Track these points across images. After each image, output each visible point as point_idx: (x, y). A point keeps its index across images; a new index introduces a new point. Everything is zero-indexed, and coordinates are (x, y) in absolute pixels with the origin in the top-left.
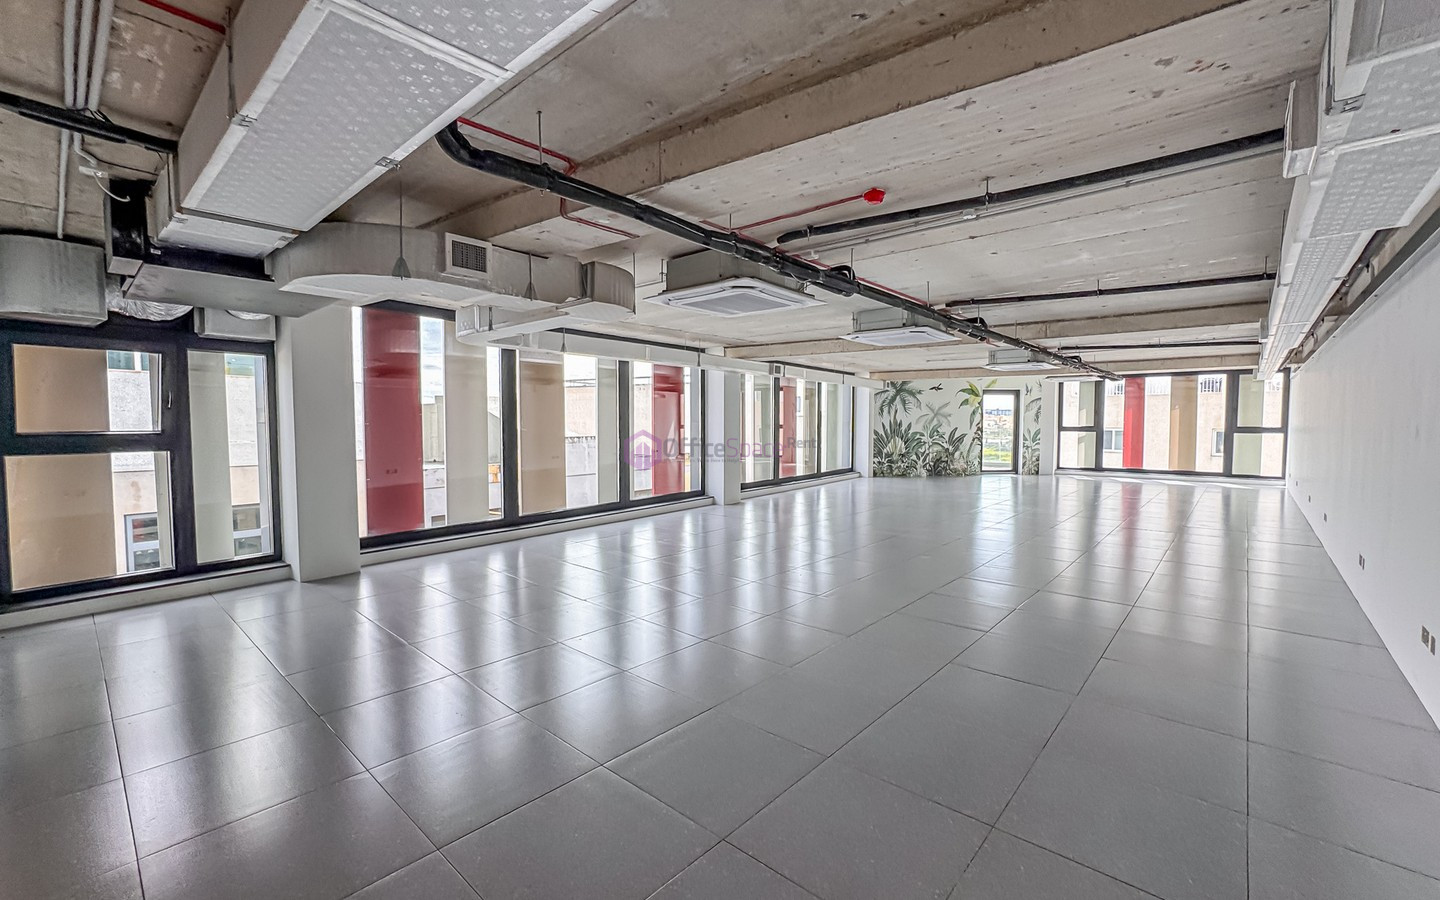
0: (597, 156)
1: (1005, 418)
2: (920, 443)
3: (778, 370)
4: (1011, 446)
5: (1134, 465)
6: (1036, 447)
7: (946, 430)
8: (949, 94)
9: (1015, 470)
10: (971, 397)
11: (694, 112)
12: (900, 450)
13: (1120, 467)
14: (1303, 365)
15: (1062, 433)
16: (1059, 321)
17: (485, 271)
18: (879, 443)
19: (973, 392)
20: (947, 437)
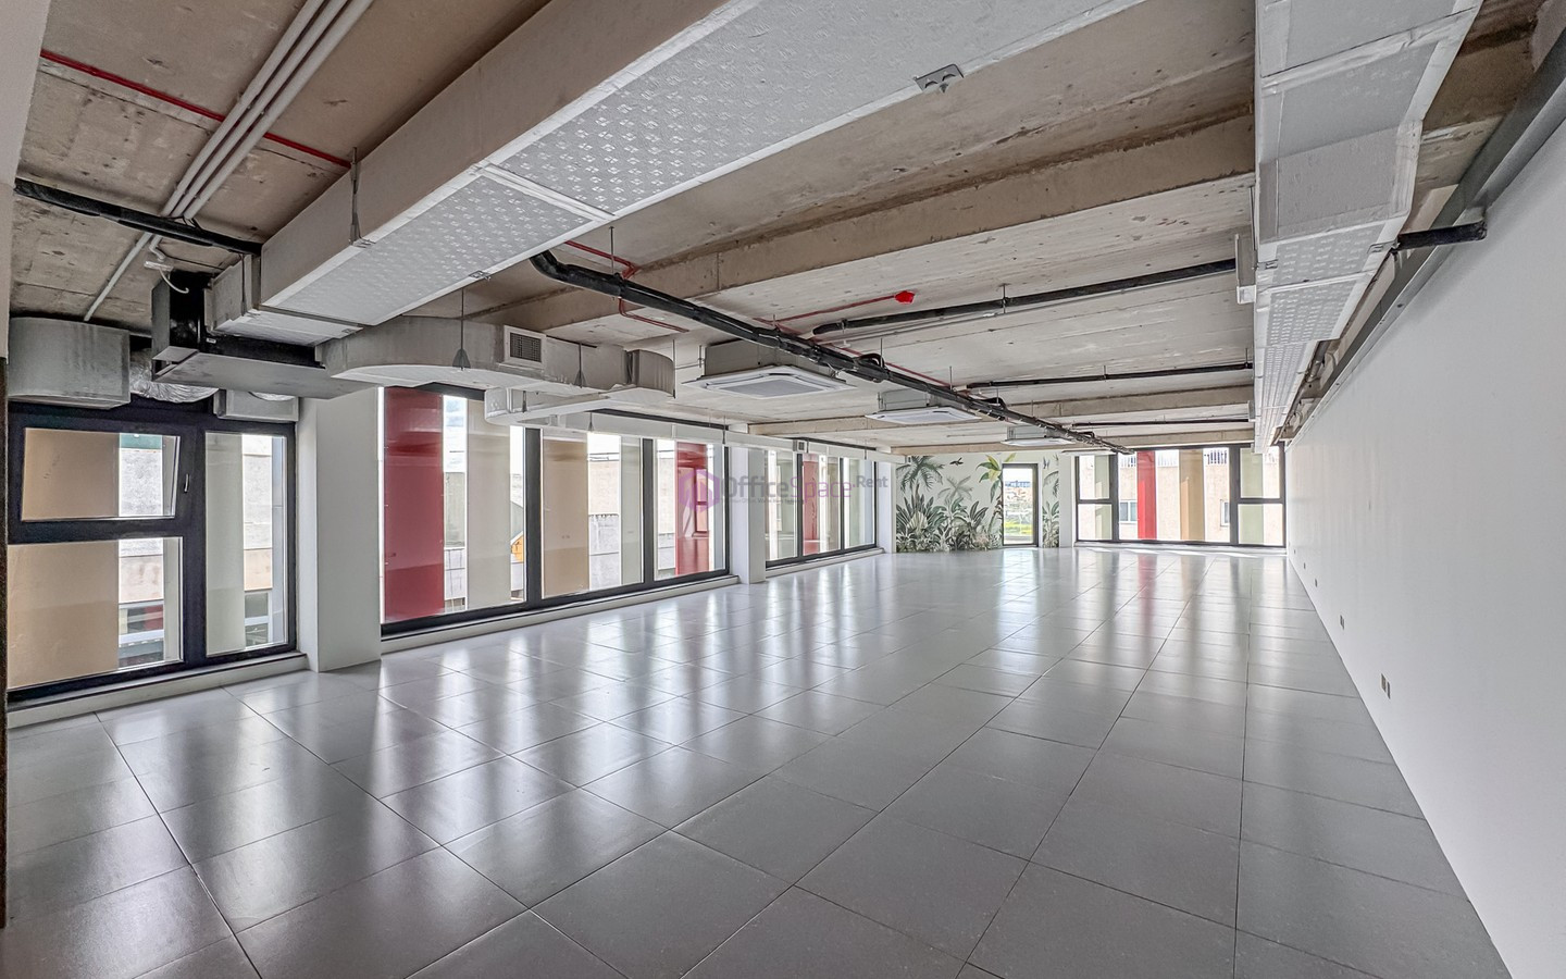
0: (656, 262)
1: (1024, 490)
2: (942, 518)
3: (802, 448)
4: (1031, 519)
5: (1149, 537)
6: (1056, 520)
7: (968, 504)
8: (975, 233)
9: (1036, 543)
10: (991, 472)
11: (751, 231)
12: (923, 525)
13: (1136, 538)
14: (1293, 440)
15: (1079, 505)
16: (1072, 400)
17: (540, 361)
18: (901, 519)
19: (992, 466)
20: (968, 511)
